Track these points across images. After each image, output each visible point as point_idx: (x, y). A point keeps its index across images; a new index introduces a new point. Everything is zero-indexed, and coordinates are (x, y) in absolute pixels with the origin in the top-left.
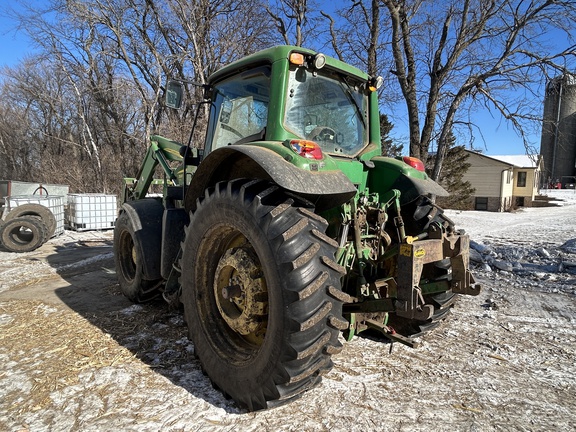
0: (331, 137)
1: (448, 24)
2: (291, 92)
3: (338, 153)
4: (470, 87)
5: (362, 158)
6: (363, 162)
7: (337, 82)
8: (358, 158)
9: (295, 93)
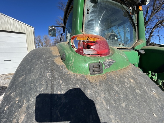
0: (116, 38)
1: (148, 9)
2: (88, 10)
3: (121, 46)
4: (158, 24)
5: (136, 48)
6: (137, 51)
7: (119, 4)
8: (133, 48)
9: (90, 11)
